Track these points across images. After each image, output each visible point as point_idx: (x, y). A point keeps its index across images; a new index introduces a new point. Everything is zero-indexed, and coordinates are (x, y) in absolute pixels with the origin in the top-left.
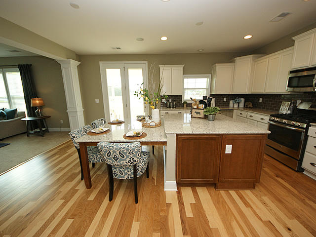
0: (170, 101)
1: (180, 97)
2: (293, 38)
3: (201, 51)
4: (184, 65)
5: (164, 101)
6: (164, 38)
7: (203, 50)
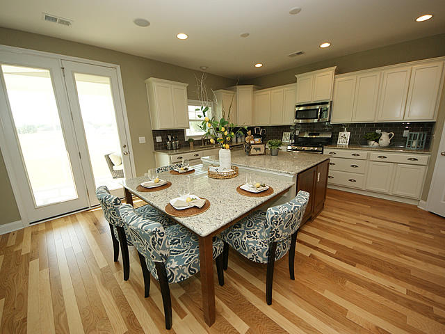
0: (170, 140)
1: (181, 132)
2: (296, 76)
3: (204, 68)
4: (188, 85)
5: (159, 139)
6: (182, 36)
7: (207, 67)
